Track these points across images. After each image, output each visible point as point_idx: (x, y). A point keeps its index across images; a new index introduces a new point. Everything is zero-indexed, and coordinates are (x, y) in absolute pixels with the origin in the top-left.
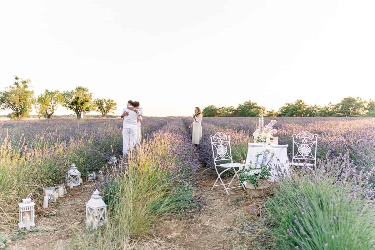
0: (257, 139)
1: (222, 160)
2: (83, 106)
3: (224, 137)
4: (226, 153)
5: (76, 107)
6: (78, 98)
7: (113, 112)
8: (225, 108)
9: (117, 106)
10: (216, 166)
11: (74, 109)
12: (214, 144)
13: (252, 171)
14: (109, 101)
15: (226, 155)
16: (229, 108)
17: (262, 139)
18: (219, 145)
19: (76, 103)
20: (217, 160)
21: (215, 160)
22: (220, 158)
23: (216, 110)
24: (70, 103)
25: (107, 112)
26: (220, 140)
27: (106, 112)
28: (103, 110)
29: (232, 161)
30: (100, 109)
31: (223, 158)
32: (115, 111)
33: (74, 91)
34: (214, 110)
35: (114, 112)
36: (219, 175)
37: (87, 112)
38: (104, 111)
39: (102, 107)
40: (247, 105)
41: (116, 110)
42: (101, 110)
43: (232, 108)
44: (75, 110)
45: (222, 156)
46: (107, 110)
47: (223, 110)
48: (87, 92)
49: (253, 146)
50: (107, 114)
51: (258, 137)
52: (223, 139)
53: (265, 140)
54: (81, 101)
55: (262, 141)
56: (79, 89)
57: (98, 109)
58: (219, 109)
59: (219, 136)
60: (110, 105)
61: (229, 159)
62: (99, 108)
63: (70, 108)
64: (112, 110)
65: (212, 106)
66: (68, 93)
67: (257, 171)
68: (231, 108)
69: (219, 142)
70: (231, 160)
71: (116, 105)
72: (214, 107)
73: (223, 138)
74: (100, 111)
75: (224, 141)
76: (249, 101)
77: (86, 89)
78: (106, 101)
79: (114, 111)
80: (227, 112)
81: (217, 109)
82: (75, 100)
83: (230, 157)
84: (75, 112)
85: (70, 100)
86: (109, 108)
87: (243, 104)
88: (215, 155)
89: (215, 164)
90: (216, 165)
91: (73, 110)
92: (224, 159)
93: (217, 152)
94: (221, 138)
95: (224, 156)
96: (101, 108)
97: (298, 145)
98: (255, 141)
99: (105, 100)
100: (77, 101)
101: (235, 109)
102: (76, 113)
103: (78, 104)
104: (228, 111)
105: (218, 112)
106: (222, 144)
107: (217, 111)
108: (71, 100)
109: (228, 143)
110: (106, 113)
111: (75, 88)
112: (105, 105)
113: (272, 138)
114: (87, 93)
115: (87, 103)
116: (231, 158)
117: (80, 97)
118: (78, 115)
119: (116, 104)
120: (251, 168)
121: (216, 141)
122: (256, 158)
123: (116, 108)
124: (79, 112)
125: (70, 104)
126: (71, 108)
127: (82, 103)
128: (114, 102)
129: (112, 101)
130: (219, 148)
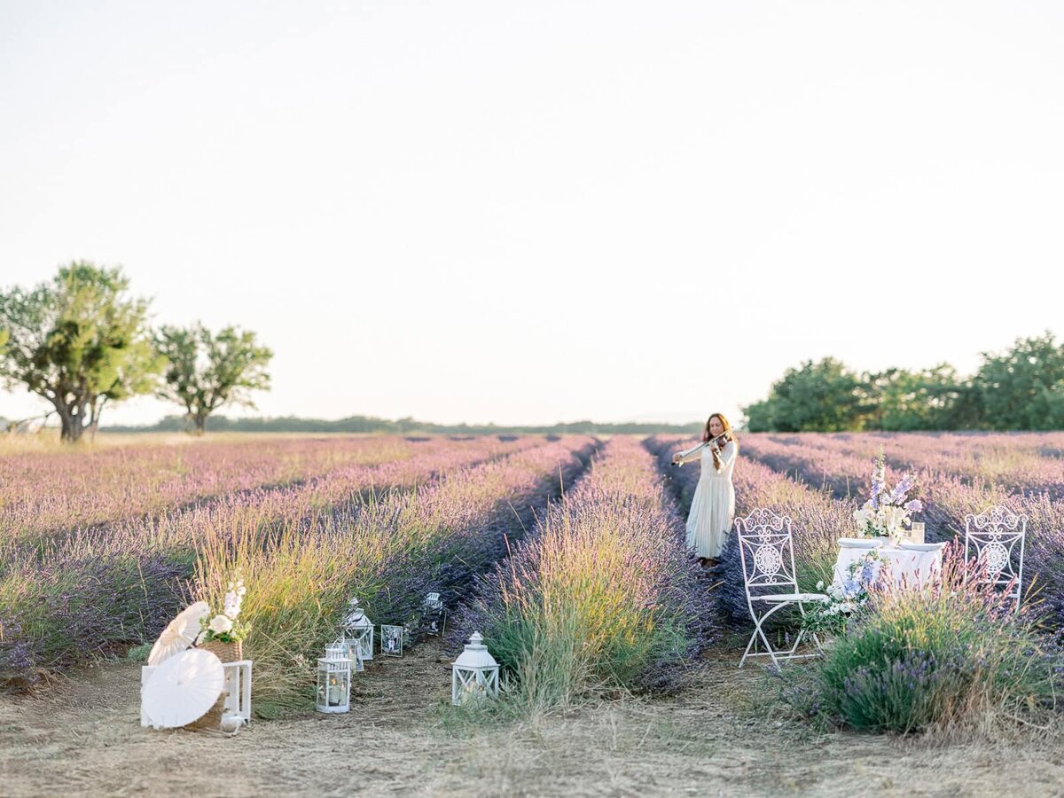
0: (865, 527)
1: (768, 584)
2: (97, 370)
3: (776, 523)
4: (779, 565)
5: (62, 375)
6: (72, 328)
7: (251, 404)
8: (904, 375)
9: (271, 367)
10: (752, 601)
11: (49, 386)
12: (745, 541)
13: (834, 606)
14: (227, 336)
15: (781, 571)
16: (928, 375)
18: (762, 543)
19: (61, 354)
20: (752, 585)
21: (747, 584)
22: (762, 580)
23: (850, 384)
24: (29, 355)
25: (213, 401)
26: (764, 529)
27: (208, 399)
28: (191, 390)
29: (797, 590)
30: (175, 386)
31: (771, 580)
32: (263, 392)
33: (53, 287)
34: (840, 385)
35: (253, 399)
36: (758, 624)
37: (110, 402)
38: (201, 394)
39: (189, 370)
40: (1033, 360)
41: (267, 388)
42: (182, 389)
43: (945, 373)
44: (51, 394)
45: (768, 575)
46: (217, 392)
47: (895, 385)
48: (119, 294)
49: (851, 546)
50: (215, 412)
51: (869, 523)
52: (773, 527)
54: (90, 342)
56: (81, 276)
57: (162, 381)
58: (867, 380)
59: (760, 519)
60: (236, 362)
61: (789, 583)
62: (172, 377)
63: (25, 385)
64: (243, 390)
65: (826, 366)
66: (19, 297)
67: (847, 607)
68: (941, 378)
69: (760, 536)
70: (794, 586)
71: (271, 361)
72: (839, 367)
73: (771, 526)
74: (175, 396)
75: (773, 532)
76: (1043, 336)
77: (115, 276)
78: (214, 335)
79: (255, 395)
80: (917, 399)
81: (858, 378)
82: (58, 337)
83: (791, 579)
84: (51, 407)
85: (29, 341)
86: (225, 380)
87: (1005, 355)
88: (750, 572)
89: (748, 593)
90: (750, 598)
91: (43, 394)
92: (775, 584)
93: (756, 563)
95: (774, 574)
96: (181, 378)
97: (979, 543)
98: (861, 534)
99: (206, 333)
100: (68, 342)
101: (964, 383)
102: (58, 410)
103: (74, 361)
104: (926, 396)
105: (865, 399)
106: (770, 542)
107: (855, 393)
108: (32, 338)
109: (785, 540)
110: (211, 408)
111: (57, 273)
112: (202, 362)
113: (908, 523)
114: (122, 298)
115: (118, 352)
116: (794, 581)
117: (81, 318)
118: (70, 420)
119: (267, 355)
120: (833, 600)
121: (750, 533)
122: (849, 573)
123: (267, 377)
124: (73, 403)
125: (23, 362)
126: (32, 382)
127: (94, 356)
128: (259, 344)
129: (248, 337)
130: (761, 552)
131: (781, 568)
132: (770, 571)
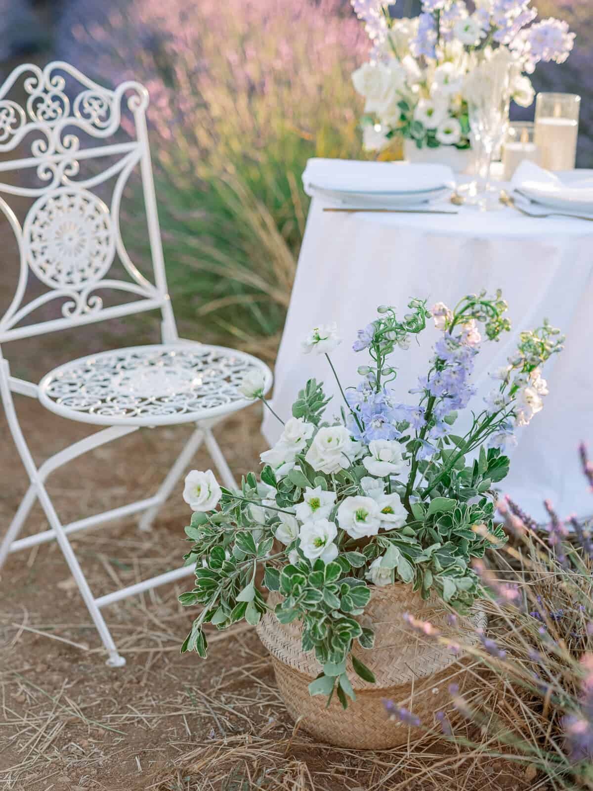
0: (390, 118)
1: (72, 320)
3: (96, 112)
4: (109, 252)
13: (315, 505)
15: (117, 270)
17: (439, 121)
20: (16, 334)
26: (54, 135)
29: (169, 325)
45: (70, 290)
51: (404, 105)
52: (84, 124)
53: (467, 128)
55: (432, 141)
59: (39, 100)
61: (144, 305)
69: (42, 160)
73: (79, 121)
75: (87, 141)
83: (143, 286)
90: (8, 385)
92: (98, 314)
93: (26, 257)
94: (63, 121)
95: (93, 283)
106: (74, 178)
109: (126, 166)
113: (524, 102)
116: (159, 296)
130: (43, 216)
131: (117, 262)
132: (76, 277)
